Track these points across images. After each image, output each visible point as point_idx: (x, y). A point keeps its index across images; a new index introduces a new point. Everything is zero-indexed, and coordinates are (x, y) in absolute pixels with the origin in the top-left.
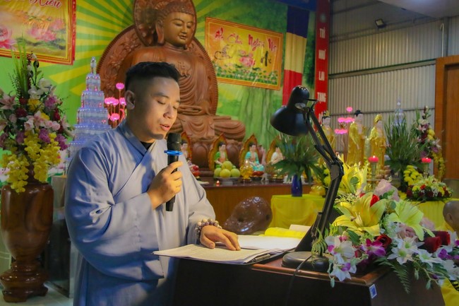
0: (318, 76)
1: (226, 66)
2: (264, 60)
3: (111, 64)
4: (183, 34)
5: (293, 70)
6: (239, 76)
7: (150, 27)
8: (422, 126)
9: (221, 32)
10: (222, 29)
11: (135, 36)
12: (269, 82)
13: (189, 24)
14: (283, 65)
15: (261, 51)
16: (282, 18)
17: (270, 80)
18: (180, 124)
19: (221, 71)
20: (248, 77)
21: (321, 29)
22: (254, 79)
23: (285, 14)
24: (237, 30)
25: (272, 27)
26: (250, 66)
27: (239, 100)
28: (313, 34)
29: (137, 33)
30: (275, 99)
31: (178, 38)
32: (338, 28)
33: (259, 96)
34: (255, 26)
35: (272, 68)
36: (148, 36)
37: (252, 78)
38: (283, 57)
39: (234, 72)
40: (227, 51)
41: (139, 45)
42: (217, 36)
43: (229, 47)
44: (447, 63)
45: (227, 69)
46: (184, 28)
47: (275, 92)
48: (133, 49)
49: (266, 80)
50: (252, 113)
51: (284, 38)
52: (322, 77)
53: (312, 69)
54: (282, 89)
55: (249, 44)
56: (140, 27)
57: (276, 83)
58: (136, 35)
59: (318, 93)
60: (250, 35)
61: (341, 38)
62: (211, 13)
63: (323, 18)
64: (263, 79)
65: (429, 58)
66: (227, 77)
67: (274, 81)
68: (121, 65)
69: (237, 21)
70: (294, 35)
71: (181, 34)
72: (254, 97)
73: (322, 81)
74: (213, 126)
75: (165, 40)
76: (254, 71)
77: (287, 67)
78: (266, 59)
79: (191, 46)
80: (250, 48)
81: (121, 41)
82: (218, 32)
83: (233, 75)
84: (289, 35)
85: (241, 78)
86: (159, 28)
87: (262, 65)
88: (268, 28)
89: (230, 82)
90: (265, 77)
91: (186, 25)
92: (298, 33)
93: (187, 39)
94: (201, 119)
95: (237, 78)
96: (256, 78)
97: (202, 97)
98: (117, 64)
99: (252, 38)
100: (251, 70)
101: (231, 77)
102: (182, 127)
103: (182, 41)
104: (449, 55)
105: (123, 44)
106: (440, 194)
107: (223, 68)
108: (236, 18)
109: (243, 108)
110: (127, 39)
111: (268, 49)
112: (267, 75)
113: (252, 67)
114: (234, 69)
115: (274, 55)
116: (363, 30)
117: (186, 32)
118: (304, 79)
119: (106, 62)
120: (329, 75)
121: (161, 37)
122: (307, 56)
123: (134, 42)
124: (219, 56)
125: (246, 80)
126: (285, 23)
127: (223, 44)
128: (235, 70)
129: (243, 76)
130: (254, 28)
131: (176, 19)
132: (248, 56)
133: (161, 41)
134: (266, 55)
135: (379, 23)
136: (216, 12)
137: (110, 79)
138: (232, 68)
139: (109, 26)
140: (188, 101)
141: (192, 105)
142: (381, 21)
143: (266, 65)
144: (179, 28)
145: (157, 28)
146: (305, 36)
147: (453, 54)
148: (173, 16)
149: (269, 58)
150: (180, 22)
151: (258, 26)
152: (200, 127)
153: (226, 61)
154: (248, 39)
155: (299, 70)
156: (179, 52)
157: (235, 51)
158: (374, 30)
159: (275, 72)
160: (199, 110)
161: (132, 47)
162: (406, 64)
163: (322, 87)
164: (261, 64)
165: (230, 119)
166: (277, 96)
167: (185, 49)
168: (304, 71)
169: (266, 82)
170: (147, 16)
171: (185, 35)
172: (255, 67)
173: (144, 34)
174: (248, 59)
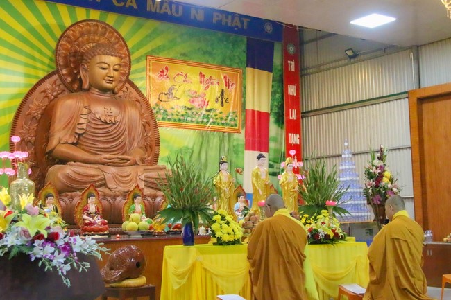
0: (288, 115)
1: (173, 108)
2: (220, 100)
3: (30, 114)
4: (109, 78)
5: (256, 109)
6: (189, 119)
7: (75, 72)
8: (377, 168)
9: (165, 71)
10: (167, 68)
11: (59, 82)
12: (227, 124)
13: (116, 67)
14: (244, 104)
15: (216, 90)
16: (241, 52)
17: (228, 122)
18: (103, 176)
19: (167, 115)
20: (200, 120)
21: (289, 62)
22: (208, 122)
23: (244, 47)
24: (185, 68)
25: (228, 63)
26: (202, 107)
27: (191, 146)
28: (279, 68)
29: (61, 78)
30: (235, 143)
31: (104, 82)
32: (309, 59)
33: (215, 141)
34: (207, 63)
35: (231, 108)
36: (73, 82)
37: (205, 120)
38: (243, 95)
39: (183, 115)
40: (174, 92)
41: (64, 91)
42: (161, 75)
43: (177, 87)
44: (419, 96)
45: (174, 112)
46: (110, 71)
47: (236, 136)
48: (56, 97)
49: (223, 122)
50: (206, 160)
51: (244, 73)
52: (294, 116)
53: (281, 107)
54: (243, 131)
55: (201, 82)
56: (64, 72)
57: (236, 125)
58: (59, 80)
59: (290, 134)
60: (201, 73)
61: (314, 70)
62: (153, 51)
63: (291, 49)
64: (219, 121)
65: (403, 91)
66: (175, 121)
67: (233, 123)
68: (42, 115)
69: (185, 58)
70: (256, 70)
71: (107, 78)
72: (208, 141)
73: (293, 120)
74: (142, 177)
75: (90, 86)
76: (208, 113)
77: (249, 107)
78: (222, 98)
79: (124, 89)
80: (202, 87)
81: (42, 87)
82: (163, 72)
83: (182, 118)
84: (249, 70)
85: (192, 121)
86: (84, 72)
87: (217, 106)
88: (223, 64)
89: (178, 126)
90: (221, 119)
91: (112, 68)
92: (261, 68)
93: (114, 83)
94: (128, 170)
95: (187, 121)
96: (211, 120)
97: (135, 145)
98: (37, 114)
99: (204, 76)
100: (204, 112)
101: (180, 120)
102: (104, 179)
103: (109, 85)
104: (422, 86)
105: (44, 92)
106: (327, 236)
107: (169, 111)
108: (184, 55)
109: (195, 155)
110: (49, 86)
111: (224, 88)
112: (224, 116)
113: (205, 107)
114: (182, 111)
115: (232, 93)
116: (335, 61)
117: (112, 75)
118: (272, 119)
119: (25, 111)
120: (303, 113)
121: (86, 81)
122: (274, 93)
123: (57, 88)
124: (164, 98)
125: (198, 123)
126: (244, 57)
127: (168, 84)
128: (184, 113)
129: (193, 120)
130: (206, 65)
131: (101, 62)
132: (199, 96)
133: (86, 86)
134: (222, 94)
135: (350, 53)
136: (159, 49)
137: (29, 130)
138: (180, 110)
139: (32, 71)
140: (116, 150)
141: (122, 154)
142: (351, 51)
143: (222, 105)
144: (104, 72)
145: (82, 72)
146: (270, 69)
147: (426, 86)
148: (98, 59)
149: (225, 97)
150: (106, 66)
151: (211, 62)
152: (127, 179)
153: (173, 103)
154: (198, 77)
155: (265, 108)
156: (107, 97)
157: (184, 92)
158: (346, 61)
159: (234, 113)
160: (128, 160)
161: (54, 94)
162: (380, 98)
163: (295, 127)
164: (216, 104)
165: (165, 168)
166: (237, 140)
167: (114, 93)
168: (271, 110)
169: (223, 124)
170: (72, 59)
171: (111, 79)
172: (208, 108)
173: (69, 79)
174: (200, 99)
